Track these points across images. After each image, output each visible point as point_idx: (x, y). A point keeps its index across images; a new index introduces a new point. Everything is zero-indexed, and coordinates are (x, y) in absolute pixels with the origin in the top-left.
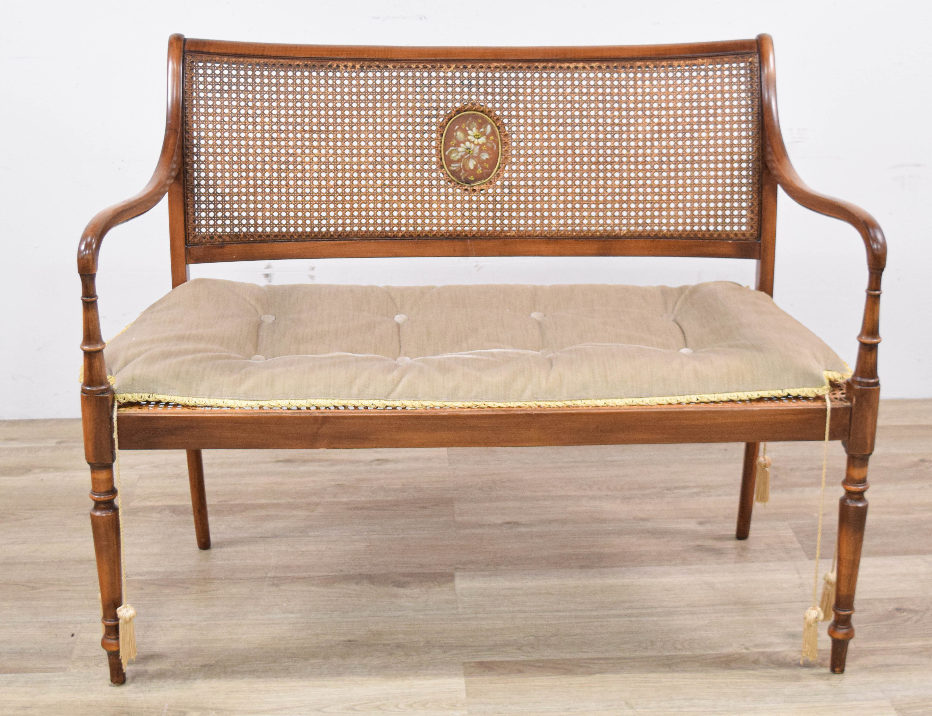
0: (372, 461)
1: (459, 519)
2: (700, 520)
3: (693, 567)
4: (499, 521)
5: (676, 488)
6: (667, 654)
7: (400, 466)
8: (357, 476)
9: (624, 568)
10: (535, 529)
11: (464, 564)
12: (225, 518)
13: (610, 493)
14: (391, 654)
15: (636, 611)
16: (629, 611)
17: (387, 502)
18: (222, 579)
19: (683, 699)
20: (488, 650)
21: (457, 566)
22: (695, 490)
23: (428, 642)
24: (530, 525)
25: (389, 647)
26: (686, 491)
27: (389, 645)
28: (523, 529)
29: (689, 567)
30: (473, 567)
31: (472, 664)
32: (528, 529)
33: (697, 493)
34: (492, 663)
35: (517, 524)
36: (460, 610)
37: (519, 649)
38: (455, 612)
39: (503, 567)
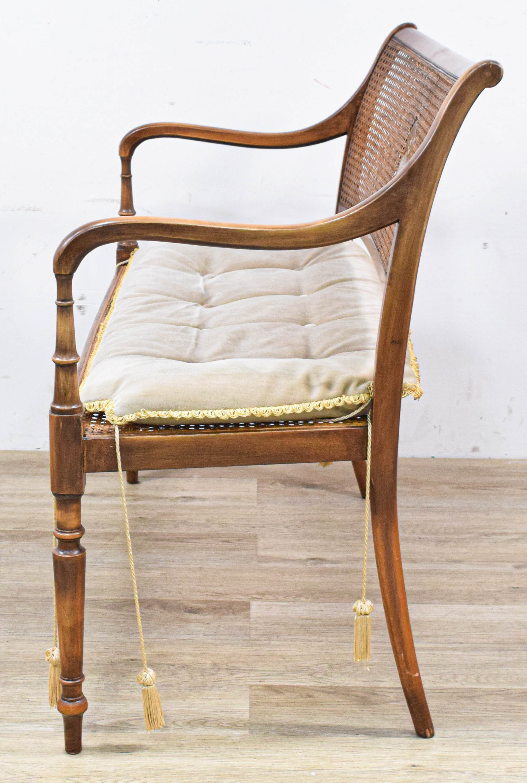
0: (179, 498)
1: (261, 553)
2: (517, 564)
3: (505, 607)
4: (305, 557)
5: (494, 534)
6: (470, 686)
7: (206, 503)
8: (160, 511)
9: (433, 605)
10: (341, 566)
11: (263, 594)
12: (19, 543)
13: (423, 536)
14: (174, 674)
15: (440, 645)
16: (433, 645)
17: (189, 534)
18: (8, 598)
19: (482, 730)
20: (279, 675)
21: (254, 596)
22: (515, 536)
23: (215, 664)
24: (336, 562)
25: (172, 668)
26: (505, 538)
27: (173, 665)
28: (328, 566)
29: (501, 607)
30: (271, 597)
31: (260, 687)
32: (334, 566)
33: (516, 540)
34: (281, 687)
35: (322, 560)
36: (252, 637)
37: (311, 675)
38: (247, 638)
39: (303, 599)
